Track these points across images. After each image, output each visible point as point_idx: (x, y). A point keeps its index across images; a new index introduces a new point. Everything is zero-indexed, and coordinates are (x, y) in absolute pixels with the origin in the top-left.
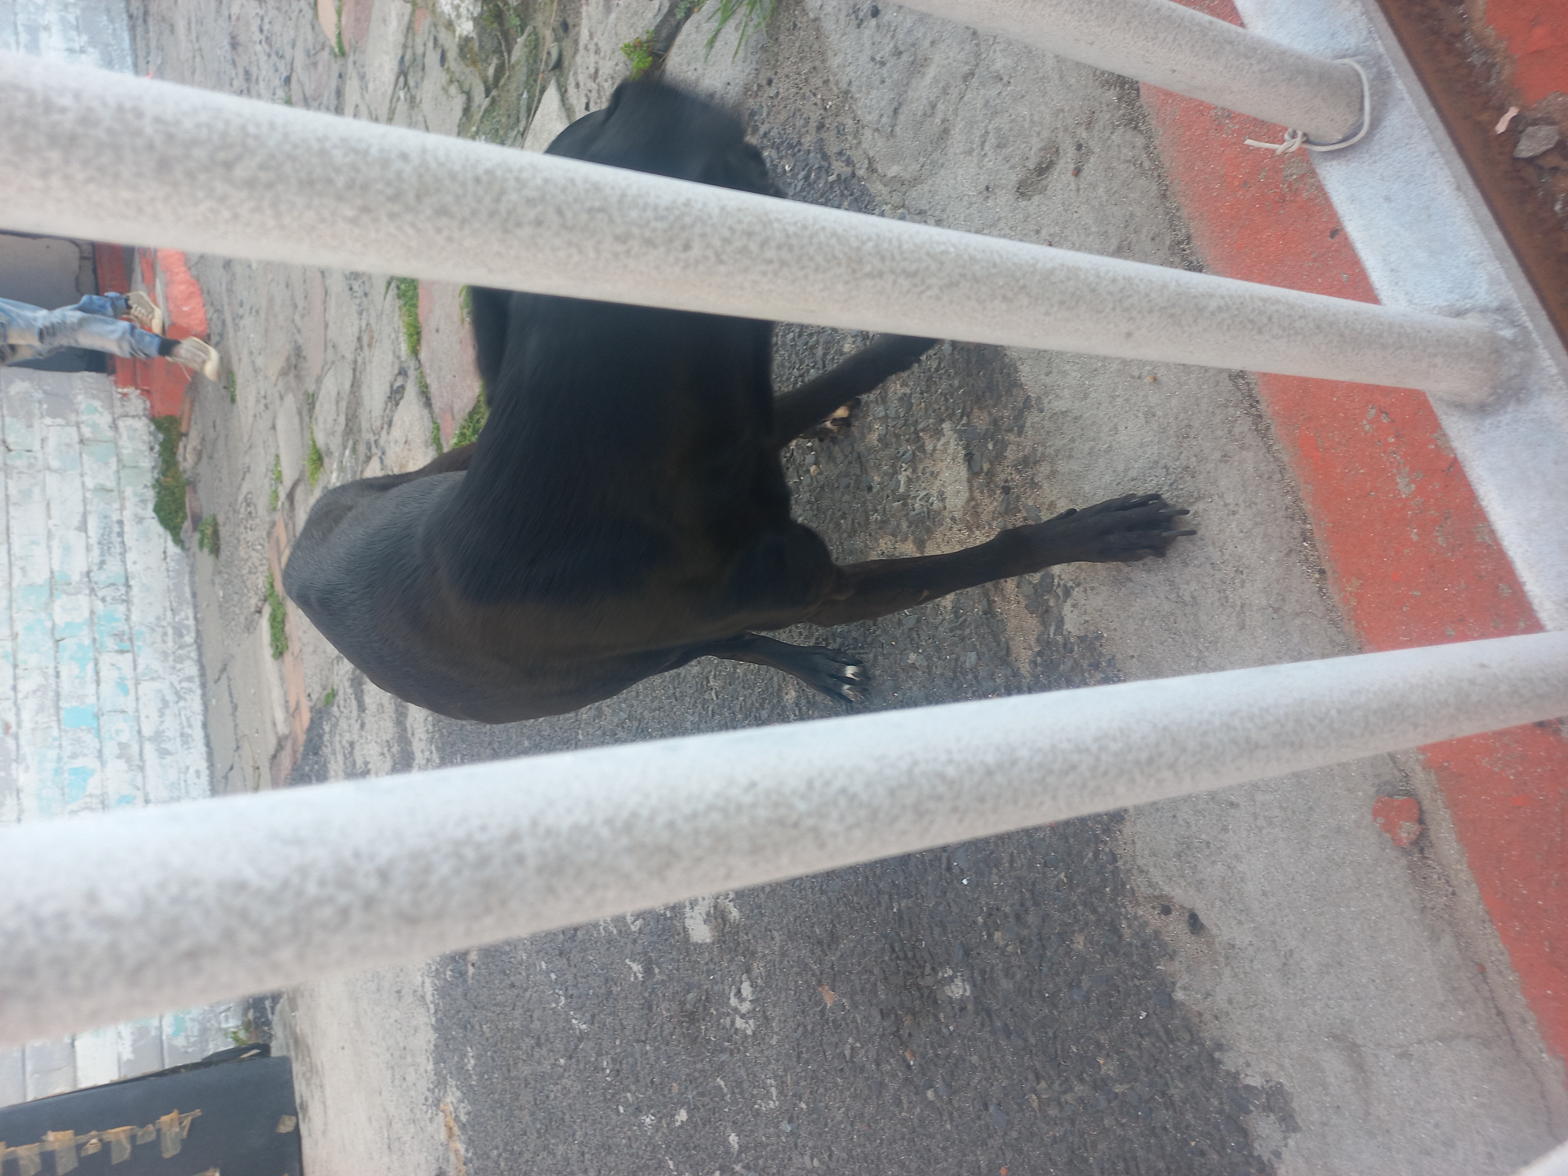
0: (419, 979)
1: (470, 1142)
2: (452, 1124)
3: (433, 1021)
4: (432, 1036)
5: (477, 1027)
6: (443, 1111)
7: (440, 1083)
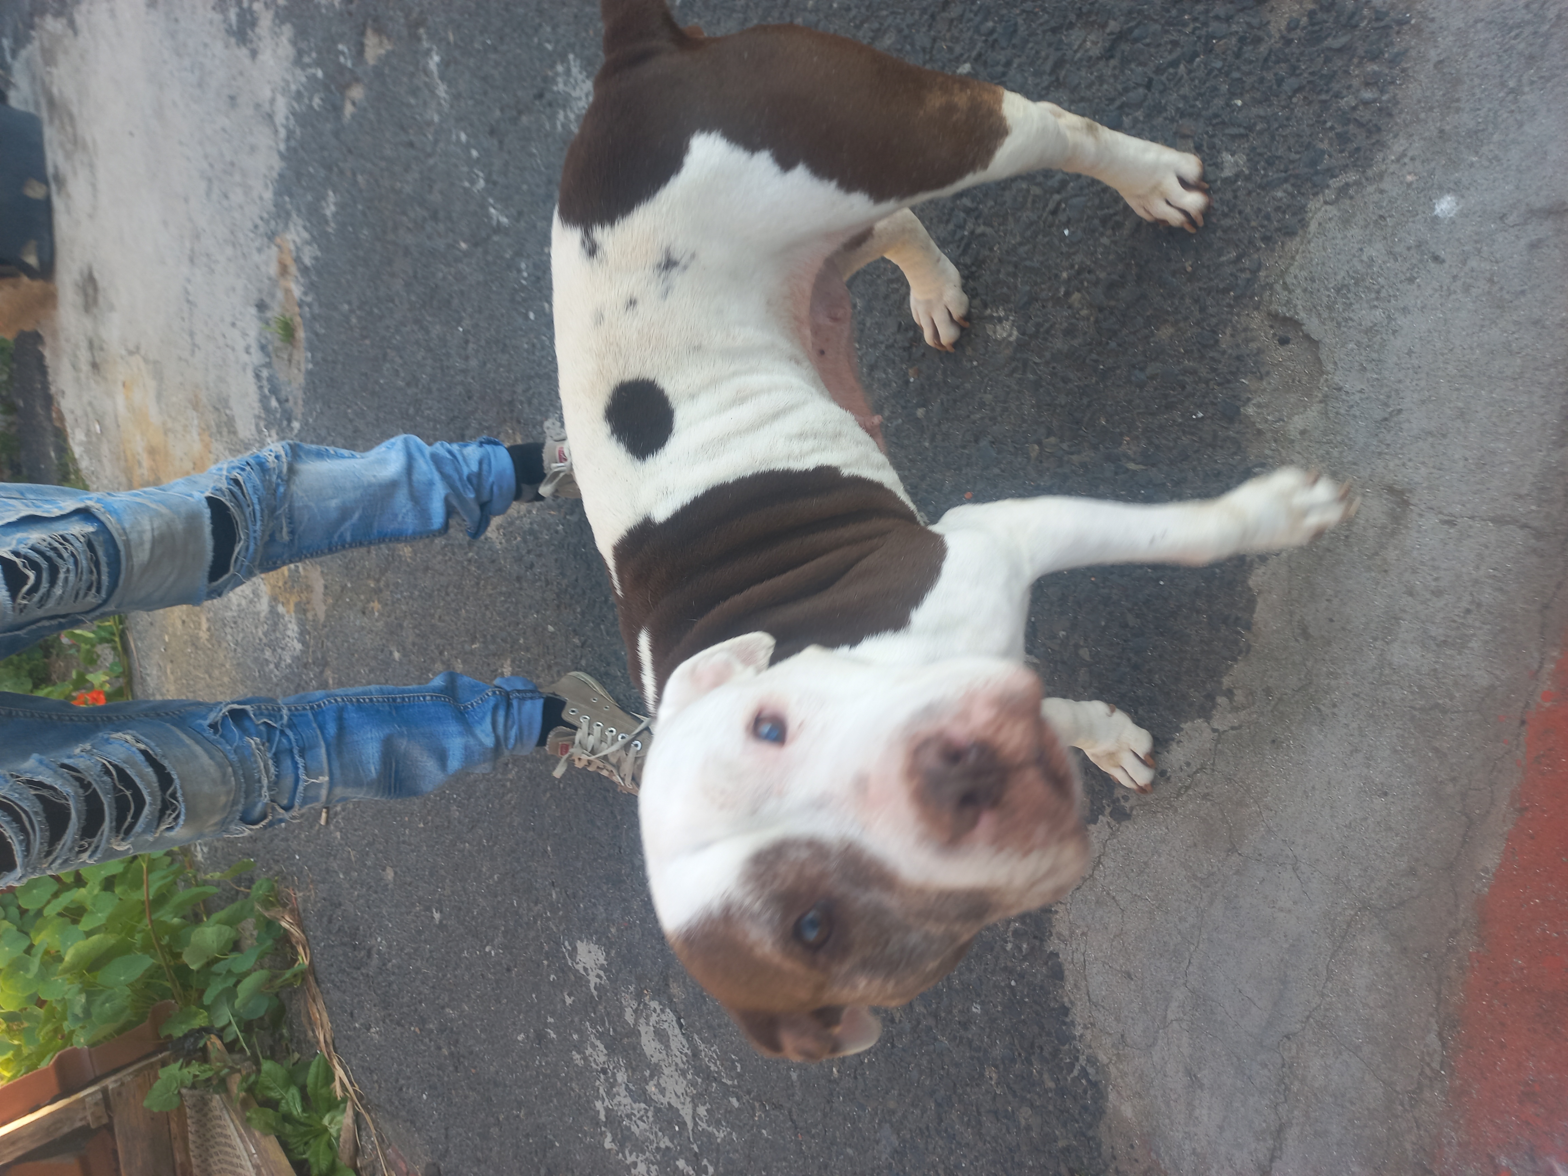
0: (267, 93)
1: (311, 287)
2: (289, 262)
3: (282, 147)
4: (277, 164)
5: (349, 174)
6: (279, 247)
7: (281, 214)
